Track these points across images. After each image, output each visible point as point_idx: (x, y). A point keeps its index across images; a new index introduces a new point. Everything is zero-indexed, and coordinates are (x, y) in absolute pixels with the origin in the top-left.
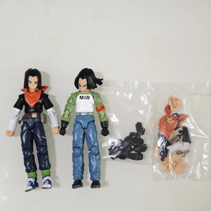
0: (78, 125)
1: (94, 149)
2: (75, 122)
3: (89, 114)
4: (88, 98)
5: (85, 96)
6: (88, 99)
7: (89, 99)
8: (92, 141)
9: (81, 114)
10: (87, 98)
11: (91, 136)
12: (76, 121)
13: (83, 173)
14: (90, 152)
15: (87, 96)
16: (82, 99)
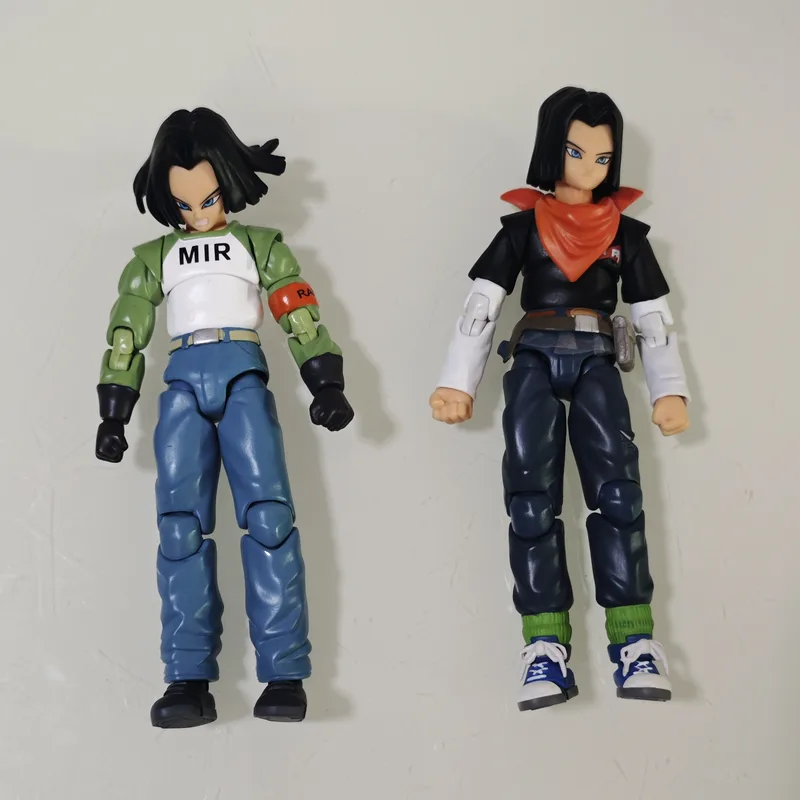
0: (180, 402)
1: (262, 515)
2: (168, 382)
3: (234, 336)
4: (224, 253)
5: (206, 247)
6: (221, 256)
7: (228, 258)
8: (256, 472)
9: (190, 342)
10: (217, 252)
11: (248, 448)
12: (170, 378)
13: (215, 645)
14: (246, 532)
15: (216, 246)
16: (189, 261)
